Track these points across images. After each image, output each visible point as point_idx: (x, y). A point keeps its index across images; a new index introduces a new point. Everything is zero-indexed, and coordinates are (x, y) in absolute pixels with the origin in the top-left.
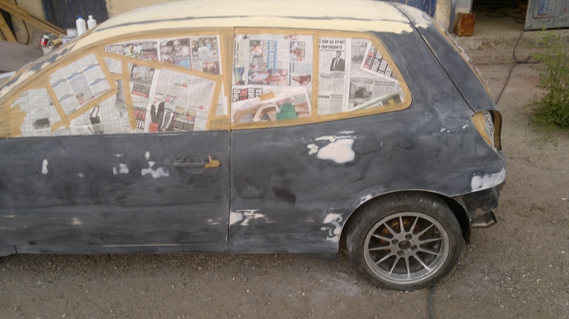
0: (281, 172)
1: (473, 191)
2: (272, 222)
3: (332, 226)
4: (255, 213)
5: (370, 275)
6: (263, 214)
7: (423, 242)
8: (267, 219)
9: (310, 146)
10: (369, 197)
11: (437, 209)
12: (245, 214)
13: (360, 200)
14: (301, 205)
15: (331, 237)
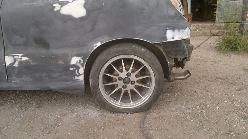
0: (37, 25)
1: (168, 40)
2: (35, 63)
3: (76, 67)
4: (22, 56)
5: (104, 102)
6: (27, 57)
7: (138, 79)
8: (31, 61)
9: (55, 5)
10: (99, 44)
11: (145, 53)
12: (16, 57)
13: (93, 47)
14: (54, 51)
15: (78, 76)
